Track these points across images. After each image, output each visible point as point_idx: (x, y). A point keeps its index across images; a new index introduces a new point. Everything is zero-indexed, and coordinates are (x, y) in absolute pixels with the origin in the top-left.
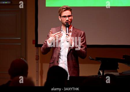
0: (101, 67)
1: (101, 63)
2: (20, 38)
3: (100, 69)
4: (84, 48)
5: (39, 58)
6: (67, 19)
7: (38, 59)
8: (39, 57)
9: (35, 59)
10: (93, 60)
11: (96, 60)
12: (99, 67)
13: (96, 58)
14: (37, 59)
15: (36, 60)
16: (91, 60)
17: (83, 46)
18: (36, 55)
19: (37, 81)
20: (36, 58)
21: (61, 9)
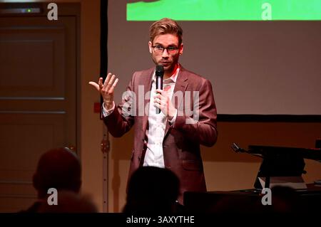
0: (261, 168)
1: (262, 159)
2: (62, 99)
3: (260, 175)
4: (209, 120)
5: (111, 146)
6: (165, 54)
7: (108, 149)
8: (109, 144)
9: (100, 149)
10: (243, 151)
11: (250, 152)
12: (258, 170)
13: (250, 147)
14: (105, 149)
15: (103, 151)
16: (237, 151)
17: (205, 115)
18: (101, 139)
19: (106, 202)
20: (104, 146)
21: (156, 26)
